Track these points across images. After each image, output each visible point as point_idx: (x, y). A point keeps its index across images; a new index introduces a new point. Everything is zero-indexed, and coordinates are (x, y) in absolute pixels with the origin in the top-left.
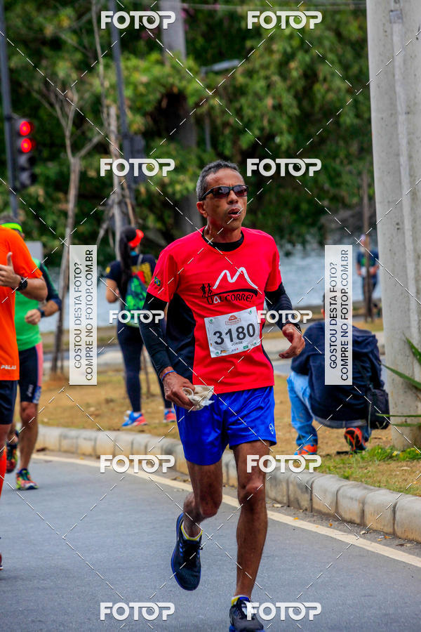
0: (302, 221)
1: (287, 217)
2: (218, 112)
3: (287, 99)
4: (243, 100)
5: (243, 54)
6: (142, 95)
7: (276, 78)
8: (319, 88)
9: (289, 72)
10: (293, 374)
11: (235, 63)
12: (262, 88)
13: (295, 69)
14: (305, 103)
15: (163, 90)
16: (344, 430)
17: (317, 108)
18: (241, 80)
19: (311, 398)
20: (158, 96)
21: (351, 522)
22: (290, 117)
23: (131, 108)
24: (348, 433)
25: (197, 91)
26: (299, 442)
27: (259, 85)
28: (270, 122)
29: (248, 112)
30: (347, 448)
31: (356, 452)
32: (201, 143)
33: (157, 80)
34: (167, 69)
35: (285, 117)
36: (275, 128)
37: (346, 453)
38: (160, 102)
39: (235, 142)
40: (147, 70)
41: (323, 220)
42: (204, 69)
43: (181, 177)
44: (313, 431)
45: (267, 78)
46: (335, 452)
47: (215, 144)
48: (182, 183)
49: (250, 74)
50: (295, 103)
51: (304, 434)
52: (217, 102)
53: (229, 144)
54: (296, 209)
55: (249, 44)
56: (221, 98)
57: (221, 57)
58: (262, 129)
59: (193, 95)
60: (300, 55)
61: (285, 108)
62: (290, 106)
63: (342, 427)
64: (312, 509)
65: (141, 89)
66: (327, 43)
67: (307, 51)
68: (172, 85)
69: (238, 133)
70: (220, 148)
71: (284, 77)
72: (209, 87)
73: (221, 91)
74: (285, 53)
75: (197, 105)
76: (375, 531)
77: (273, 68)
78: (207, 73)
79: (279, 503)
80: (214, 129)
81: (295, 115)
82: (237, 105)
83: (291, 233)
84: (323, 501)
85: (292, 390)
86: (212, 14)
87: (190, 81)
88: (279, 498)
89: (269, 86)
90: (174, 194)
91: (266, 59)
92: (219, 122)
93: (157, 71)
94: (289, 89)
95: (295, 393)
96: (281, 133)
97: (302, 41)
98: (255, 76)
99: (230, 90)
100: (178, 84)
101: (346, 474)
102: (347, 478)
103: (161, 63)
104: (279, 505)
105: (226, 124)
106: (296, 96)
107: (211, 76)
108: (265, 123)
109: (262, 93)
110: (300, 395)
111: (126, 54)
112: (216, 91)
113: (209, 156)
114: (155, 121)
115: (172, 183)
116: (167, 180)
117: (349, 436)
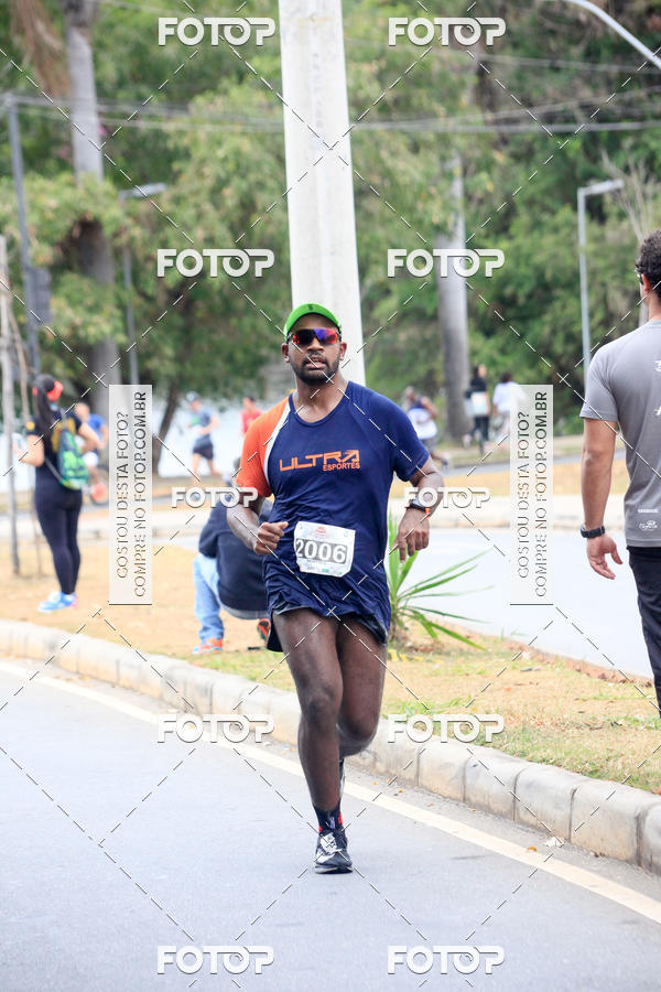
0: (237, 370)
1: (220, 367)
2: (139, 243)
3: (221, 231)
5: (170, 177)
6: (50, 222)
7: (208, 207)
9: (223, 199)
10: (201, 556)
11: (161, 187)
12: (191, 217)
13: (230, 197)
15: (74, 217)
16: (257, 621)
18: (166, 206)
19: (219, 584)
20: (69, 223)
23: (37, 237)
24: (261, 624)
25: (115, 220)
26: (204, 634)
27: (188, 213)
32: (119, 279)
33: (68, 206)
34: (80, 192)
37: (257, 648)
38: (71, 231)
40: (56, 194)
41: (263, 371)
42: (123, 194)
43: (96, 318)
44: (219, 624)
45: (197, 206)
46: (246, 647)
47: (135, 281)
48: (94, 324)
49: (177, 200)
51: (209, 626)
52: (137, 232)
53: (152, 282)
54: (230, 359)
55: (176, 166)
56: (143, 226)
57: (144, 179)
59: (110, 224)
60: (235, 181)
62: (224, 239)
63: (254, 618)
65: (50, 215)
66: (266, 169)
67: (243, 177)
68: (86, 212)
70: (142, 286)
71: (217, 204)
72: (129, 214)
73: (143, 218)
74: (218, 178)
75: (116, 235)
76: (280, 742)
77: (204, 195)
78: (127, 199)
79: (173, 706)
80: (135, 262)
83: (226, 384)
84: (223, 708)
85: (199, 574)
86: (133, 131)
87: (106, 207)
89: (200, 216)
90: (87, 337)
91: (197, 184)
93: (68, 194)
94: (222, 220)
95: (201, 577)
97: (238, 166)
98: (183, 204)
99: (154, 218)
100: (92, 210)
101: (253, 675)
102: (253, 679)
103: (72, 185)
104: (174, 709)
106: (230, 227)
107: (133, 202)
109: (190, 222)
110: (208, 581)
111: (32, 173)
112: (137, 219)
113: (129, 294)
114: (66, 251)
115: (85, 325)
116: (78, 320)
117: (262, 628)
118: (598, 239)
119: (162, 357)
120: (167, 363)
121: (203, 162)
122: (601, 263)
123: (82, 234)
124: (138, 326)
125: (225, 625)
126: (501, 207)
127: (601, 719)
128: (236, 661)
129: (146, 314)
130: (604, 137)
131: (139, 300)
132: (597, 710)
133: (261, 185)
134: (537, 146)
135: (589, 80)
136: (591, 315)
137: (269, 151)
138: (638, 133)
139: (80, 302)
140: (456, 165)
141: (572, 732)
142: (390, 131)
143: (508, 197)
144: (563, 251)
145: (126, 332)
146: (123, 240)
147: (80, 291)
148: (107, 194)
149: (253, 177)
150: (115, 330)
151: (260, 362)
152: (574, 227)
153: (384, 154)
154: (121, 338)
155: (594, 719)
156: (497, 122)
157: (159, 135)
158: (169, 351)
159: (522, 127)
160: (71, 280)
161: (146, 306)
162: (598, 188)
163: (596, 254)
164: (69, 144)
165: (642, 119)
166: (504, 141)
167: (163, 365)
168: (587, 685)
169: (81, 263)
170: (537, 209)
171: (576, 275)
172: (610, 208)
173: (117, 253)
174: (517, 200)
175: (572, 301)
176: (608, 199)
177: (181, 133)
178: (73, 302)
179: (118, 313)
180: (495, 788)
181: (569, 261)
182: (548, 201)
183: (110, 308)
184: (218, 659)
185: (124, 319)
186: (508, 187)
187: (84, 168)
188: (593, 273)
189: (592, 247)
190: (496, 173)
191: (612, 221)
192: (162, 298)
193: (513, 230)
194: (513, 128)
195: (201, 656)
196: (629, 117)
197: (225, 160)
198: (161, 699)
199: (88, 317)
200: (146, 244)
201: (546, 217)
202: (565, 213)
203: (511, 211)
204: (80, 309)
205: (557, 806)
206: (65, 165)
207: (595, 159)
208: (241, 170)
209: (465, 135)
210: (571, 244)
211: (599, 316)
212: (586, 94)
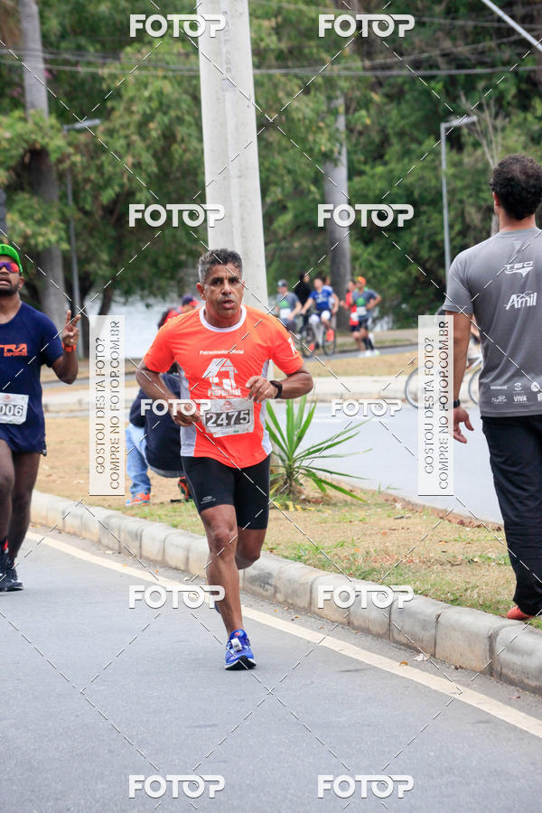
0: (160, 273)
1: (147, 270)
2: (79, 167)
3: (147, 158)
4: (103, 158)
5: (105, 114)
6: (5, 150)
7: (135, 138)
8: (177, 149)
9: (149, 132)
10: (131, 425)
11: (97, 122)
12: (122, 147)
13: (154, 129)
14: (164, 162)
15: (25, 146)
16: (178, 479)
17: (174, 168)
18: (101, 139)
19: (147, 448)
20: (21, 151)
21: (177, 569)
22: (149, 176)
24: (181, 481)
25: (59, 148)
26: (134, 490)
27: (120, 143)
28: (130, 179)
29: (109, 169)
30: (181, 496)
31: (187, 501)
32: (63, 197)
33: (20, 136)
34: (30, 126)
35: (144, 175)
36: (134, 185)
38: (23, 157)
39: (96, 198)
40: (11, 126)
41: (181, 273)
42: (66, 127)
43: (44, 230)
44: (147, 481)
45: (127, 137)
46: (169, 500)
47: (76, 199)
48: (43, 235)
49: (111, 133)
50: (153, 162)
51: (137, 482)
52: (77, 158)
53: (89, 199)
54: (155, 263)
55: (110, 105)
56: (83, 155)
57: (83, 114)
58: (122, 186)
59: (55, 151)
60: (159, 117)
61: (144, 167)
62: (150, 165)
63: (176, 477)
64: (141, 556)
65: (5, 144)
66: (184, 106)
67: (165, 113)
68: (35, 141)
69: (99, 189)
70: (81, 204)
71: (143, 138)
72: (70, 144)
73: (82, 147)
74: (145, 114)
75: (60, 161)
77: (132, 129)
78: (69, 130)
79: (110, 549)
80: (76, 183)
81: (154, 173)
82: (98, 162)
83: (152, 285)
84: (151, 549)
85: (130, 440)
86: (74, 75)
87: (51, 138)
88: (111, 545)
89: (129, 145)
90: (36, 245)
91: (127, 119)
92: (80, 178)
93: (20, 127)
94: (148, 148)
95: (132, 443)
96: (141, 190)
97: (161, 104)
98: (115, 135)
99: (92, 147)
100: (40, 140)
101: (175, 523)
102: (176, 526)
103: (24, 120)
104: (111, 552)
105: (87, 180)
106: (155, 155)
107: (73, 133)
108: (125, 180)
109: (122, 151)
110: (137, 445)
112: (77, 148)
113: (71, 211)
114: (18, 175)
115: (35, 235)
116: (29, 232)
117: (182, 484)
118: (456, 164)
119: (99, 262)
120: (104, 267)
121: (132, 100)
122: (459, 184)
123: (31, 159)
124: (78, 236)
125: (152, 482)
126: (377, 139)
127: (460, 557)
128: (161, 512)
129: (85, 227)
130: (462, 80)
131: (79, 215)
132: (456, 550)
133: (180, 120)
134: (407, 87)
135: (449, 33)
136: (451, 227)
137: (186, 92)
138: (489, 77)
139: (31, 216)
140: (340, 104)
141: (436, 567)
142: (286, 75)
143: (383, 130)
144: (428, 174)
145: (69, 241)
146: (66, 165)
147: (31, 207)
148: (52, 127)
149: (173, 113)
150: (60, 239)
151: (179, 265)
152: (438, 154)
153: (281, 94)
154: (65, 246)
155: (455, 557)
156: (373, 68)
157: (95, 78)
158: (105, 257)
159: (394, 72)
160: (23, 198)
161: (85, 220)
162: (456, 122)
163: (455, 177)
164: (21, 86)
165: (493, 65)
166: (380, 84)
167: (101, 269)
168: (448, 529)
169: (30, 184)
170: (406, 139)
171: (440, 194)
172: (467, 139)
173: (61, 176)
174: (390, 131)
175: (436, 215)
176: (465, 131)
177: (114, 77)
178: (24, 217)
179: (62, 225)
180: (374, 614)
181: (433, 182)
182: (416, 133)
183: (55, 222)
184: (146, 510)
185: (67, 230)
186: (383, 121)
187: (33, 106)
188: (452, 192)
189: (452, 171)
190: (373, 111)
191: (468, 149)
192: (98, 214)
193: (387, 157)
194: (387, 73)
195: (132, 508)
196: (482, 64)
197: (150, 99)
198: (99, 542)
199: (36, 228)
200: (85, 168)
201: (414, 146)
202: (430, 143)
203: (385, 142)
204: (31, 222)
205: (424, 628)
206: (19, 103)
207: (454, 99)
208: (164, 107)
209: (347, 78)
210: (436, 169)
211: (458, 227)
212: (447, 44)
